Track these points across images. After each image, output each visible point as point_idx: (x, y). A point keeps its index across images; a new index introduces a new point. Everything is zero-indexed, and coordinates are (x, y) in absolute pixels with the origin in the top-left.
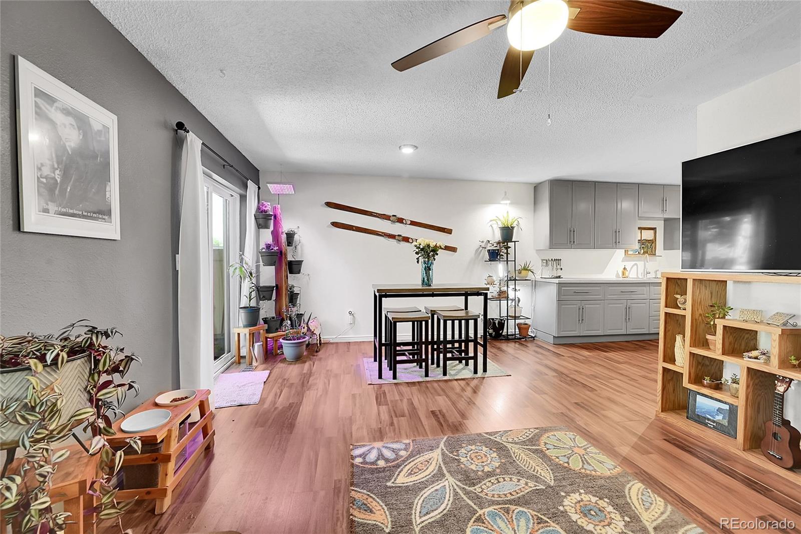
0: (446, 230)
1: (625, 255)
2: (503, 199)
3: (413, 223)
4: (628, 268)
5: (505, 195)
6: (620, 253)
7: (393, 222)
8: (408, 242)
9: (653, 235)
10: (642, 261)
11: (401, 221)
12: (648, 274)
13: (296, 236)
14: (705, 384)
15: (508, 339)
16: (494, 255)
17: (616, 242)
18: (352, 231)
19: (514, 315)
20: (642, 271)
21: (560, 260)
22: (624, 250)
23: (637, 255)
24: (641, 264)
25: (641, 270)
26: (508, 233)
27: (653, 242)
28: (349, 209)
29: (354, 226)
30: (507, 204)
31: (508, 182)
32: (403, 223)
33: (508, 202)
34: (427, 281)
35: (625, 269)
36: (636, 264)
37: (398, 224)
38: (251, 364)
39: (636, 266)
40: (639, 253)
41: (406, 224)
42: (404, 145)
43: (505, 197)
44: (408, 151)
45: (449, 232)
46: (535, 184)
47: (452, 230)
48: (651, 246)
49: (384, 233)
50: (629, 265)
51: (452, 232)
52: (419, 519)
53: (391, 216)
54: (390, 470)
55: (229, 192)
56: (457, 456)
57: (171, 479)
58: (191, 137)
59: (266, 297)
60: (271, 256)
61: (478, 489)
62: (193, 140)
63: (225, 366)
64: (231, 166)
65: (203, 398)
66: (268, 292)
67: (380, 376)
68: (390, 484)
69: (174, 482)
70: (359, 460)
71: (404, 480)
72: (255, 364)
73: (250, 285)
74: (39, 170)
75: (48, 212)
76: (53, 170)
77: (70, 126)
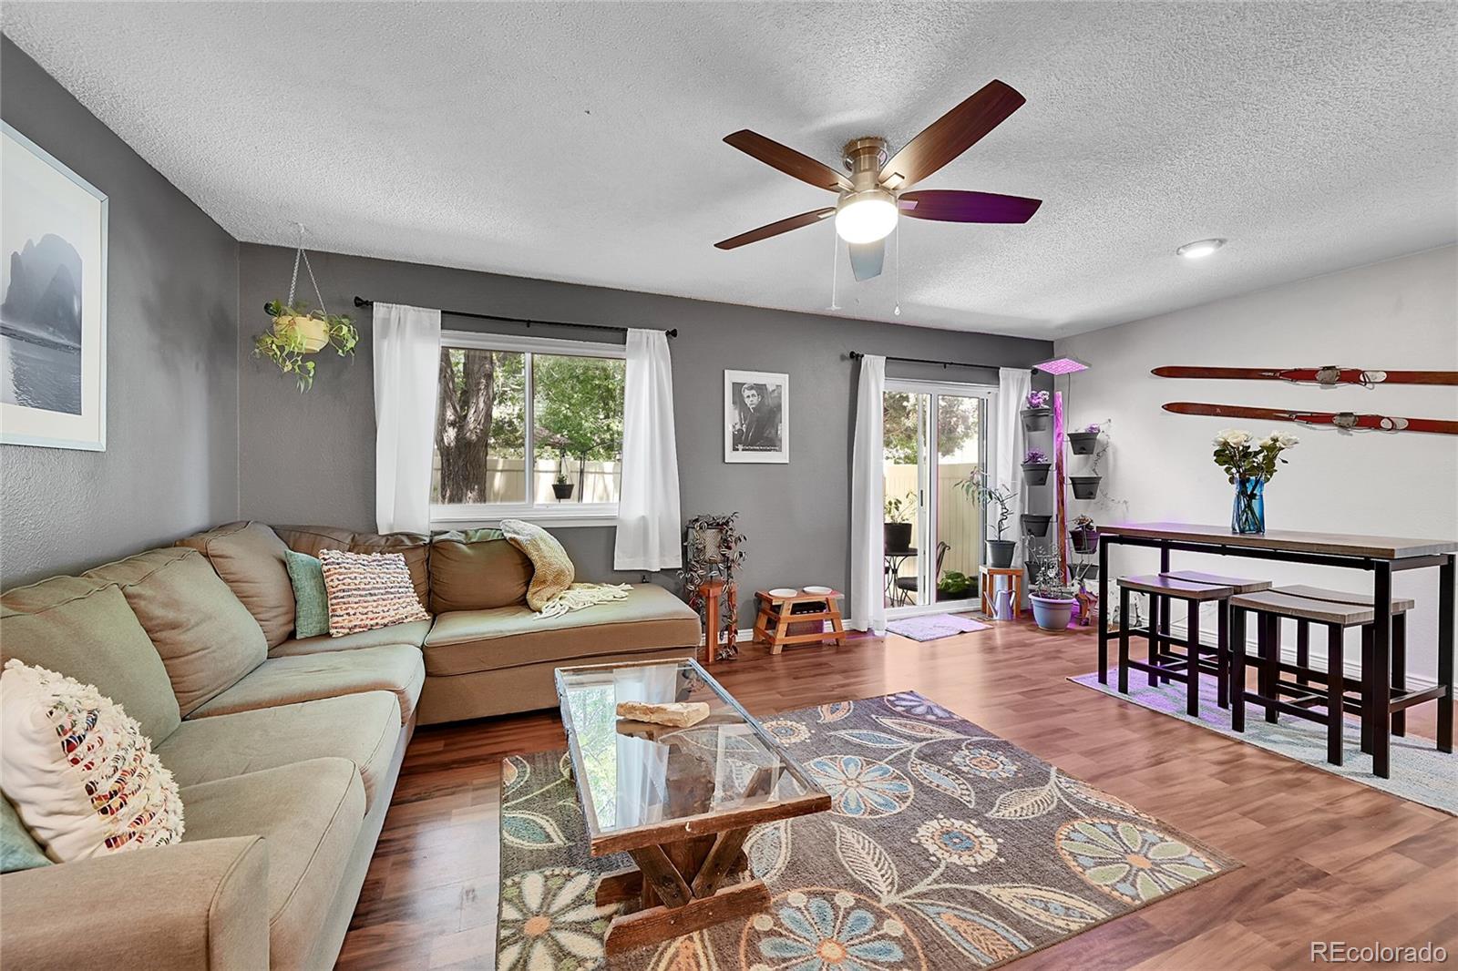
3: (1394, 377)
7: (1328, 383)
8: (1378, 428)
11: (1352, 377)
28: (1206, 374)
29: (1218, 406)
32: (1357, 381)
34: (1249, 516)
37: (1344, 388)
41: (1368, 382)
42: (1186, 245)
44: (1200, 253)
49: (1295, 413)
52: (842, 733)
53: (1317, 371)
54: (894, 714)
55: (983, 390)
56: (968, 749)
57: (780, 635)
58: (867, 359)
59: (1033, 531)
60: (1037, 471)
61: (918, 761)
62: (869, 363)
63: (962, 609)
64: (952, 363)
65: (830, 597)
66: (1037, 525)
67: (1103, 679)
68: (874, 716)
69: (783, 639)
70: (892, 698)
71: (887, 722)
72: (995, 617)
73: (1000, 511)
74: (734, 427)
75: (738, 450)
76: (742, 425)
77: (753, 395)
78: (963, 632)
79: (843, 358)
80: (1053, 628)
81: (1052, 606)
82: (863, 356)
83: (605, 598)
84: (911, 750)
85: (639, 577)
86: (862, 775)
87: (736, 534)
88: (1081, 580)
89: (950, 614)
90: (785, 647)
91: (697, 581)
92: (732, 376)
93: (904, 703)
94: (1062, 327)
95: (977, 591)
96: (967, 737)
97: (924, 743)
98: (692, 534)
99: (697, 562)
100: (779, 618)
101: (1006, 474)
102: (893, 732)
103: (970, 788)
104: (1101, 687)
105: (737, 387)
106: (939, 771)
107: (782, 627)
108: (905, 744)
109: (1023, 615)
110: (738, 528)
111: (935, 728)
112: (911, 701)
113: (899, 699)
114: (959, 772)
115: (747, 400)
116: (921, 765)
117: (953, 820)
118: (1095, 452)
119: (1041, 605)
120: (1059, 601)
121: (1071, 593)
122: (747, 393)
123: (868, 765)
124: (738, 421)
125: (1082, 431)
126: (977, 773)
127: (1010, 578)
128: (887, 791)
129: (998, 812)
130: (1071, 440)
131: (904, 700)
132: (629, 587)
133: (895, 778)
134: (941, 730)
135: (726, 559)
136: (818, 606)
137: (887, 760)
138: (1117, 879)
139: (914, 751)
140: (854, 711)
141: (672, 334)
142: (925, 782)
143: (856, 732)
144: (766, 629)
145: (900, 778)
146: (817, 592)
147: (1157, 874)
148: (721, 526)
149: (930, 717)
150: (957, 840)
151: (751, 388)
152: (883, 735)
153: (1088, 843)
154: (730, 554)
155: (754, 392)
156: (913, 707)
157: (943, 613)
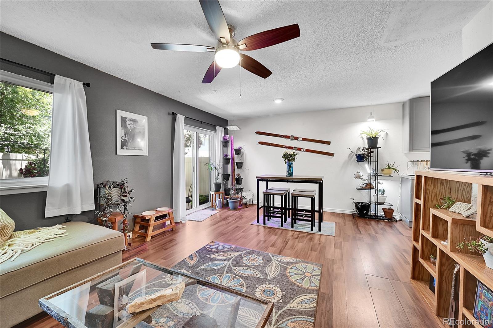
0: (326, 142)
2: (369, 118)
3: (304, 139)
5: (371, 115)
7: (292, 139)
8: (301, 151)
11: (296, 138)
13: (242, 150)
14: (432, 261)
15: (377, 218)
16: (361, 158)
18: (269, 146)
19: (377, 201)
26: (373, 142)
28: (268, 134)
29: (270, 143)
30: (373, 121)
31: (374, 105)
32: (297, 140)
33: (374, 119)
34: (290, 173)
37: (295, 141)
38: (215, 208)
41: (299, 140)
42: (276, 99)
43: (371, 116)
44: (278, 102)
45: (329, 143)
46: (404, 102)
47: (330, 142)
49: (286, 146)
51: (330, 143)
52: (202, 267)
53: (290, 136)
54: (214, 252)
55: (210, 133)
56: (245, 257)
57: (150, 232)
58: (178, 116)
59: (226, 179)
60: (226, 160)
61: (235, 268)
62: (179, 117)
63: (206, 207)
64: (204, 122)
65: (170, 211)
66: (226, 177)
67: (258, 222)
68: (208, 256)
69: (152, 234)
70: (208, 246)
71: (214, 256)
72: (217, 208)
73: (217, 173)
74: (122, 138)
75: (124, 149)
76: (126, 137)
77: (131, 124)
78: (212, 215)
79: (169, 114)
80: (235, 209)
81: (234, 202)
82: (177, 114)
83: (48, 237)
84: (229, 264)
85: (64, 219)
86: (222, 282)
87: (129, 189)
88: (241, 193)
89: (203, 209)
90: (152, 237)
91: (108, 215)
92: (120, 114)
93: (214, 247)
94: (234, 116)
95: (209, 200)
96: (241, 253)
97: (231, 260)
98: (103, 192)
99: (108, 205)
100: (150, 225)
101: (218, 161)
102: (219, 260)
103: (257, 271)
104: (258, 224)
105: (123, 119)
106: (244, 269)
107: (151, 228)
108: (226, 263)
109: (225, 206)
110: (129, 186)
111: (231, 253)
112: (215, 245)
113: (211, 246)
114: (249, 266)
115: (128, 126)
116: (237, 269)
117: (262, 286)
118: (241, 155)
119: (231, 202)
120: (235, 200)
121: (239, 197)
122: (128, 122)
123: (221, 277)
124: (123, 135)
125: (237, 148)
126: (254, 264)
127: (219, 194)
128: (235, 285)
129: (270, 276)
130: (235, 151)
131: (213, 245)
132: (61, 226)
133: (233, 278)
134: (232, 253)
135: (123, 201)
136: (164, 216)
137: (225, 272)
138: (309, 284)
139: (231, 264)
140: (199, 256)
141: (87, 85)
142: (243, 275)
143: (206, 265)
144: (139, 231)
145: (235, 277)
146: (164, 210)
147: (314, 276)
148: (121, 186)
149: (226, 249)
150: (269, 293)
151: (130, 120)
152: (216, 262)
153: (295, 275)
154: (126, 199)
155: (131, 122)
156: (218, 247)
157: (201, 210)
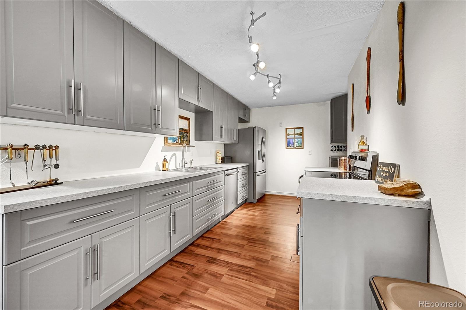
1: (165, 144)
4: (168, 159)
6: (159, 139)
9: (187, 125)
10: (181, 151)
12: (185, 165)
17: (155, 124)
20: (181, 162)
21: (57, 147)
22: (163, 136)
23: (175, 144)
24: (179, 154)
25: (179, 160)
27: (187, 132)
35: (165, 160)
36: (174, 154)
39: (174, 157)
40: (177, 142)
48: (186, 135)
50: (168, 155)
